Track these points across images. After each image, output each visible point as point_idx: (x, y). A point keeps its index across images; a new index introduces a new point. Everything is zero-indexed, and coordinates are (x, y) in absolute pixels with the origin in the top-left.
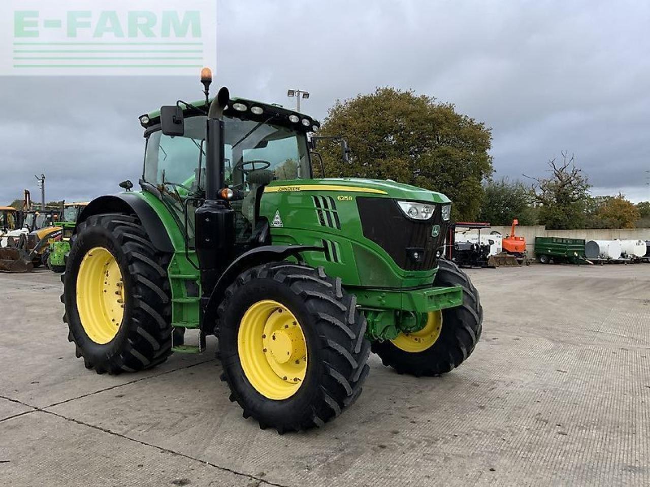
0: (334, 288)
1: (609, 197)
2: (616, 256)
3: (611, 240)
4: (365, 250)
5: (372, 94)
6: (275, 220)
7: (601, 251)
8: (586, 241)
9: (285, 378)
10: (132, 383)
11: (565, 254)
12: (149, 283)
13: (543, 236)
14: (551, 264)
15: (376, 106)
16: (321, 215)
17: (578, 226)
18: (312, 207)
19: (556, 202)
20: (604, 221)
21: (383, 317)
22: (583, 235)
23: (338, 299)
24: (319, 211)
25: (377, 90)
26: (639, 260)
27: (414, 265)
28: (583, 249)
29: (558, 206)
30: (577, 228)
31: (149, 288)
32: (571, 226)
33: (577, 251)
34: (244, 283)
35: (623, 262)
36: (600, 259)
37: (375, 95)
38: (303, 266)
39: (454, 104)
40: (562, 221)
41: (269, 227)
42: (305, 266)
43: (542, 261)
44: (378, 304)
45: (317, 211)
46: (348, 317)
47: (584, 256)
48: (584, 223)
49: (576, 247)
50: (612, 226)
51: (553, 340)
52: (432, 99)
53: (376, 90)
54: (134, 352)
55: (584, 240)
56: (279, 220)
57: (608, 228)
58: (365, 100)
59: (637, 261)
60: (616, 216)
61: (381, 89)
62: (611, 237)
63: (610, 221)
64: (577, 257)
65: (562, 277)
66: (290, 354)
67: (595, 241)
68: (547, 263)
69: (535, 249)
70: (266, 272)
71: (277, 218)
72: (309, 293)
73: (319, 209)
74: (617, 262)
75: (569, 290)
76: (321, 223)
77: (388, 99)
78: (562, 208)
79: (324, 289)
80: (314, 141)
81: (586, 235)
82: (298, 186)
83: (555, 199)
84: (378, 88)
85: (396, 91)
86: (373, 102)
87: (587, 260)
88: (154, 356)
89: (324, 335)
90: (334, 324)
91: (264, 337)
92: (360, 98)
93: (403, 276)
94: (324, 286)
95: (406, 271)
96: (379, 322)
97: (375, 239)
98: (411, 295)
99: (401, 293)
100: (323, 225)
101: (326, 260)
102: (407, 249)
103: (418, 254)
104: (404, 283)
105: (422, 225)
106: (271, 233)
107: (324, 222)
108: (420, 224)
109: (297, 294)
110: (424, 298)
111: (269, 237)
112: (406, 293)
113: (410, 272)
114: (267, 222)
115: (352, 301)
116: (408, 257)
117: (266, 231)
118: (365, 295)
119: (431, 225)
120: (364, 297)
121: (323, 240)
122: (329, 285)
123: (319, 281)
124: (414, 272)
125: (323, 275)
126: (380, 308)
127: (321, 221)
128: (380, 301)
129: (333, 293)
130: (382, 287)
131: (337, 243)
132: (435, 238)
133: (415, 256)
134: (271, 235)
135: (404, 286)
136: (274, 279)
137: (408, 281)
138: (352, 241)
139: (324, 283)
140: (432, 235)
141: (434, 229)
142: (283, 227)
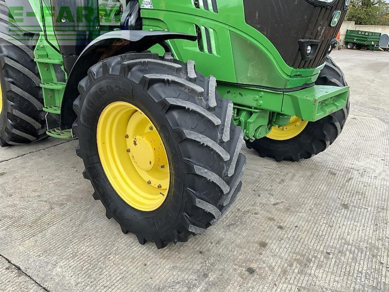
0: (206, 93)
4: (245, 41)
9: (149, 183)
10: (20, 157)
11: (366, 43)
12: (18, 66)
13: (352, 30)
14: (355, 49)
17: (373, 23)
19: (361, 5)
21: (257, 118)
22: (379, 29)
23: (210, 109)
27: (303, 62)
28: (378, 40)
29: (363, 8)
30: (371, 24)
31: (19, 72)
32: (368, 23)
33: (374, 41)
34: (95, 78)
36: (387, 47)
38: (168, 60)
40: (363, 19)
41: (140, 9)
42: (170, 61)
43: (349, 47)
44: (253, 104)
46: (222, 133)
47: (378, 45)
48: (377, 21)
49: (374, 38)
51: (384, 121)
54: (15, 131)
55: (381, 34)
56: (149, 0)
64: (373, 46)
65: (369, 61)
66: (153, 164)
68: (352, 48)
69: (346, 38)
70: (119, 67)
72: (172, 101)
75: (378, 72)
76: (195, 4)
78: (364, 9)
79: (192, 95)
81: (381, 29)
83: (361, 2)
87: (380, 48)
88: (38, 133)
89: (190, 158)
90: (203, 144)
91: (127, 137)
93: (289, 75)
94: (193, 91)
95: (295, 70)
96: (253, 122)
97: (259, 26)
98: (297, 98)
99: (284, 94)
100: (197, 7)
101: (198, 50)
102: (300, 41)
103: (311, 47)
104: (288, 83)
105: (324, 10)
106: (141, 16)
107: (198, 2)
108: (322, 8)
109: (156, 101)
110: (314, 105)
111: (139, 20)
112: (290, 95)
113: (298, 70)
114: (138, 3)
115: (228, 110)
116: (300, 52)
117: (136, 13)
118: (240, 93)
119: (333, 9)
120: (239, 96)
121: (197, 26)
122: (199, 89)
123: (186, 84)
124: (302, 70)
125: (192, 75)
126: (255, 108)
127: (195, 2)
128: (256, 100)
129: (203, 100)
130: (262, 86)
131: (212, 30)
132: (334, 27)
133: (307, 50)
134: (142, 18)
135: (288, 86)
136: (129, 77)
137: (293, 81)
138: (231, 29)
139: (192, 87)
140: (331, 24)
141: (336, 15)
142: (153, 8)
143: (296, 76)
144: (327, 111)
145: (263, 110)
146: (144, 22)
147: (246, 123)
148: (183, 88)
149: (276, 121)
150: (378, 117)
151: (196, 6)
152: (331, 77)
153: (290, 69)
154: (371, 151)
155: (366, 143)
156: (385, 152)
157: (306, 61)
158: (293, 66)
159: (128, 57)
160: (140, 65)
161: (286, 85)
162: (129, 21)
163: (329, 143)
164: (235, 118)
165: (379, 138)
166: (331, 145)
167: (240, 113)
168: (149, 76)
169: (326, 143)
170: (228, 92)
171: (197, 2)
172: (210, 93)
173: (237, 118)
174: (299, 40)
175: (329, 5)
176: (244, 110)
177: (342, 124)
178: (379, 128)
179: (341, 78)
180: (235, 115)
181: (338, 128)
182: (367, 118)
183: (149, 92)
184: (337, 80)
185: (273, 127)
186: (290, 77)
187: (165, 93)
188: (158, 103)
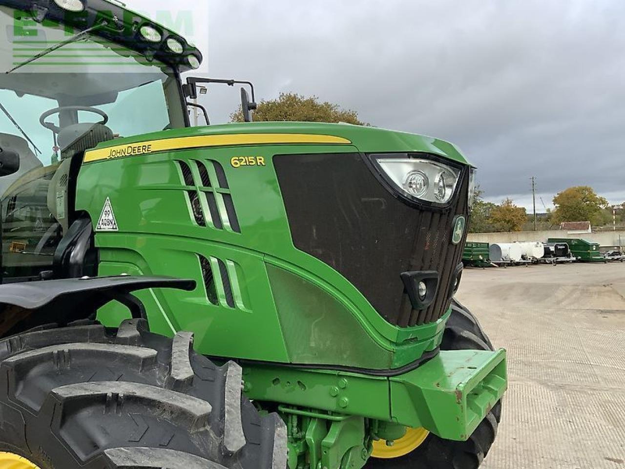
0: (216, 413)
1: (490, 203)
2: (518, 259)
3: (510, 243)
5: (276, 100)
6: (104, 217)
7: (504, 253)
8: (490, 245)
11: (471, 258)
15: (281, 112)
16: (196, 204)
17: (472, 230)
18: (176, 186)
20: (495, 225)
21: (342, 433)
23: (227, 459)
24: (193, 194)
25: (281, 96)
26: (537, 261)
27: (416, 313)
28: (487, 253)
33: (482, 255)
35: (524, 264)
36: (502, 261)
37: (279, 101)
38: (124, 341)
39: (356, 112)
41: (93, 233)
42: (131, 341)
44: (330, 404)
45: (186, 194)
47: (488, 260)
48: (478, 227)
49: (481, 251)
50: (503, 230)
51: (548, 385)
52: (335, 106)
53: (279, 96)
55: (488, 244)
56: (111, 217)
57: (500, 232)
58: (268, 105)
59: (536, 262)
60: (505, 220)
61: (285, 94)
62: (510, 239)
63: (501, 225)
64: (482, 261)
67: (498, 244)
71: (107, 213)
72: (123, 455)
73: (191, 188)
74: (517, 264)
76: (197, 219)
77: (291, 105)
79: (181, 425)
80: (192, 84)
81: (486, 238)
82: (146, 144)
84: (281, 94)
85: (299, 97)
86: (277, 107)
87: (492, 263)
92: (263, 103)
93: (395, 341)
94: (183, 414)
95: (403, 330)
96: (335, 444)
97: (320, 252)
98: (418, 390)
99: (389, 381)
100: (200, 224)
101: (208, 302)
102: (404, 275)
103: (426, 285)
104: (395, 358)
105: (437, 216)
106: (97, 245)
107: (202, 216)
108: (433, 214)
109: (83, 457)
110: (459, 403)
111: (92, 253)
112: (403, 383)
113: (409, 329)
114: (91, 223)
115: (275, 448)
116: (407, 295)
117: (86, 240)
118: (299, 382)
119: (451, 215)
120: (298, 387)
121: (202, 258)
122: (199, 407)
123: (164, 400)
124: (417, 328)
125: (183, 371)
126: (334, 413)
127: (197, 216)
128: (335, 397)
129: (212, 435)
130: (341, 366)
131: (232, 264)
132: (456, 245)
133: (419, 290)
134: (98, 249)
135: (396, 364)
136: (17, 394)
137: (404, 351)
138: (267, 259)
139: (181, 405)
140: (453, 241)
141: (458, 224)
142: (117, 230)
143: (407, 342)
144: (482, 407)
145: (351, 417)
146: (102, 255)
147: (319, 446)
148: (157, 412)
149: (378, 431)
150: (535, 380)
151: (200, 222)
152: (460, 329)
153: (393, 330)
154: (551, 452)
155: (536, 435)
156: (576, 451)
157: (421, 310)
158: (398, 323)
159: (27, 340)
160: (49, 360)
161: (391, 361)
162: (72, 255)
163: (483, 455)
164: (295, 435)
165: (553, 420)
166: (486, 457)
167: (304, 425)
168: (64, 391)
169: (479, 457)
170: (276, 381)
171: (200, 216)
172: (228, 412)
173: (299, 435)
174: (402, 274)
175: (445, 208)
176: (311, 418)
177: (497, 415)
178: (544, 400)
179: (475, 329)
180: (295, 429)
181: (493, 425)
182: (519, 383)
183: (63, 434)
184: (470, 333)
185: (374, 441)
186: (396, 344)
187: (107, 433)
188: (86, 462)
